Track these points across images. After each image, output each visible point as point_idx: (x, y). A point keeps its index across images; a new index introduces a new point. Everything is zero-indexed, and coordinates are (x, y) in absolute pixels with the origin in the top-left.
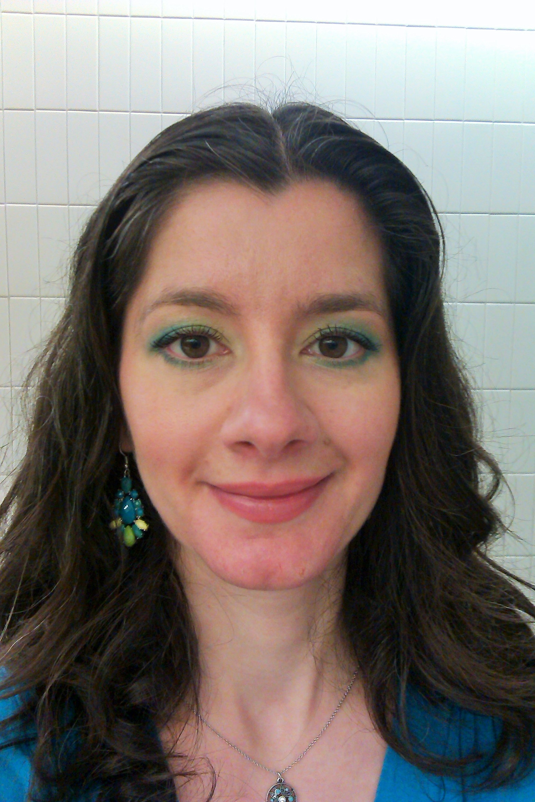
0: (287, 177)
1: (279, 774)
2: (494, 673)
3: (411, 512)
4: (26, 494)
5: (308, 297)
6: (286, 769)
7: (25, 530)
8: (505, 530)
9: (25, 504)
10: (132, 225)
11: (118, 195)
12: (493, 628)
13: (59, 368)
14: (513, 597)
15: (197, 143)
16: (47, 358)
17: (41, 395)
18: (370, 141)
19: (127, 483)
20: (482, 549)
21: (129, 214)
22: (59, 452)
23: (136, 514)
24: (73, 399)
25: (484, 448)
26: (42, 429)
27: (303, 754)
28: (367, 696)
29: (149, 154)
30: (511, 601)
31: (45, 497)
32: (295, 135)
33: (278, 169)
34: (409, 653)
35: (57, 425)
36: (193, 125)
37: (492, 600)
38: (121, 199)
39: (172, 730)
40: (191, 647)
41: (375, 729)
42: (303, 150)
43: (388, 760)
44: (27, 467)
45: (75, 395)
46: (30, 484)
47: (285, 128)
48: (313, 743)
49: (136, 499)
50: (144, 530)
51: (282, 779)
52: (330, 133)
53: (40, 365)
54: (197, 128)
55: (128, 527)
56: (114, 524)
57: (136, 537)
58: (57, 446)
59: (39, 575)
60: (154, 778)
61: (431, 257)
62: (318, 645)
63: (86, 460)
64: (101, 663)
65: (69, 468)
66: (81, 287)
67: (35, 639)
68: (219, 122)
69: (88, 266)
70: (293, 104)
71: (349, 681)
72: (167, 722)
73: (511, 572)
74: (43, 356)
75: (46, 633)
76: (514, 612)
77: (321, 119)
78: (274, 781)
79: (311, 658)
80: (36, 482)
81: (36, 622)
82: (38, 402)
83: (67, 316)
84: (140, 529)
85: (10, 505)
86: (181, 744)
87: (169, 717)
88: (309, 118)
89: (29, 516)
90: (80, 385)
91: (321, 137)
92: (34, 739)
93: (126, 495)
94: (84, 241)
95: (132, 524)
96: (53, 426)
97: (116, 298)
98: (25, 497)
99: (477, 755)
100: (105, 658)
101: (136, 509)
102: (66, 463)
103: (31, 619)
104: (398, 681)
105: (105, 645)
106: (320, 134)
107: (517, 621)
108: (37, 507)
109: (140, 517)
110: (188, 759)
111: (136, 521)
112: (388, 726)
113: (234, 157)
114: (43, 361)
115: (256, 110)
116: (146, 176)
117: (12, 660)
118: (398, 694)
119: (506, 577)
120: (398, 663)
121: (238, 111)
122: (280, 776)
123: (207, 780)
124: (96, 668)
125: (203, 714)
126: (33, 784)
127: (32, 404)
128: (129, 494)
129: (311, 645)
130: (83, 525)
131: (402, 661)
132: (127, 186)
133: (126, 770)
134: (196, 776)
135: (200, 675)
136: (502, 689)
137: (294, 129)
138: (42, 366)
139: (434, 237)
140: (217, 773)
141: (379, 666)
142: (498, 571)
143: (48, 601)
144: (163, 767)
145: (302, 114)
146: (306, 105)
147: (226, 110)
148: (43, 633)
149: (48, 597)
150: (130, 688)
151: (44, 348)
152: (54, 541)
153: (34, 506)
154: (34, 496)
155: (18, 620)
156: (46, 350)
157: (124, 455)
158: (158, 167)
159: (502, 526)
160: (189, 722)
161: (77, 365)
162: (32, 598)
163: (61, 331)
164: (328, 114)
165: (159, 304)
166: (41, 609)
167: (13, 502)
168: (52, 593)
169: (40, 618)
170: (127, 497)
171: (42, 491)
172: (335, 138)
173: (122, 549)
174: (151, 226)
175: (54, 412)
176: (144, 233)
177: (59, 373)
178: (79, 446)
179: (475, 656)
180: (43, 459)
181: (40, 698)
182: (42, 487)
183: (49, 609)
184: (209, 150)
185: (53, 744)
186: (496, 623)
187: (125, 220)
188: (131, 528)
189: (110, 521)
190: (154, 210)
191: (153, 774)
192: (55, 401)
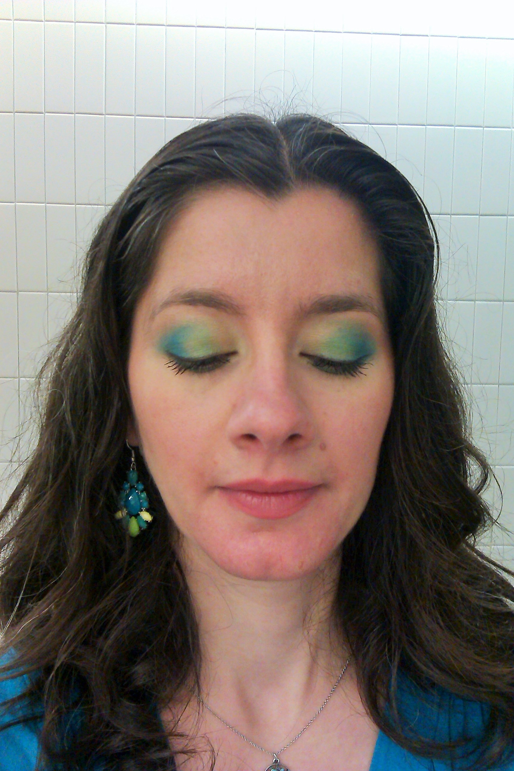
0: (291, 184)
1: (275, 755)
2: (482, 660)
3: (404, 503)
4: (37, 483)
5: (310, 298)
6: (281, 750)
7: (36, 517)
8: (494, 522)
9: (36, 492)
10: (142, 228)
11: (130, 200)
12: (482, 617)
13: (71, 363)
14: (500, 587)
15: (205, 151)
16: (59, 354)
17: (53, 388)
18: (369, 151)
19: (133, 476)
20: (471, 541)
21: (141, 217)
22: (70, 442)
23: (141, 506)
24: (84, 393)
25: (474, 443)
26: (53, 420)
27: (298, 736)
28: (359, 682)
29: (160, 161)
30: (499, 591)
31: (55, 486)
32: (299, 144)
33: (282, 176)
34: (399, 639)
35: (68, 417)
36: (202, 134)
37: (481, 589)
38: (133, 203)
39: (173, 710)
40: (192, 633)
41: (367, 714)
42: (306, 159)
43: (379, 743)
44: (39, 457)
45: (85, 388)
46: (41, 474)
47: (288, 139)
48: (307, 726)
49: (142, 492)
50: (148, 521)
51: (278, 759)
52: (331, 143)
53: (52, 360)
54: (205, 137)
55: (133, 518)
56: (119, 515)
57: (140, 528)
58: (67, 437)
59: (48, 560)
60: (156, 756)
61: (426, 261)
62: (313, 632)
63: (94, 451)
64: (106, 646)
65: (78, 457)
66: (93, 286)
67: (43, 622)
68: (227, 131)
69: (101, 266)
70: (295, 116)
71: (342, 667)
72: (169, 702)
73: (498, 563)
74: (56, 352)
75: (53, 616)
76: (501, 601)
77: (323, 129)
78: (270, 762)
79: (306, 645)
80: (47, 472)
81: (45, 605)
82: (51, 395)
83: (79, 315)
84: (144, 520)
85: (22, 493)
86: (182, 723)
87: (170, 699)
88: (311, 129)
89: (40, 504)
90: (90, 380)
91: (323, 147)
92: (42, 717)
93: (132, 487)
94: (96, 243)
95: (137, 516)
96: (64, 418)
97: (127, 298)
98: (36, 485)
99: (466, 738)
100: (109, 642)
101: (141, 501)
102: (76, 453)
103: (40, 603)
104: (389, 667)
105: (110, 630)
106: (323, 144)
107: (504, 610)
108: (48, 494)
109: (144, 509)
110: (189, 738)
111: (141, 512)
112: (379, 711)
113: (240, 164)
114: (56, 356)
115: (260, 121)
116: (157, 182)
117: (21, 642)
118: (389, 680)
119: (494, 568)
120: (390, 649)
121: (244, 121)
122: (276, 757)
123: (206, 757)
124: (101, 650)
125: (204, 695)
126: (40, 760)
127: (44, 397)
128: (135, 487)
129: (306, 633)
130: (91, 515)
131: (393, 647)
132: (139, 191)
133: (129, 748)
134: (196, 754)
135: (201, 658)
136: (490, 675)
137: (297, 139)
138: (55, 361)
139: (428, 242)
140: (216, 752)
141: (371, 653)
142: (485, 562)
143: (56, 586)
144: (165, 746)
145: (305, 125)
146: (308, 116)
147: (233, 121)
148: (50, 616)
149: (56, 583)
150: (133, 671)
151: (57, 344)
152: (62, 527)
153: (45, 494)
154: (44, 484)
155: (27, 604)
156: (59, 347)
157: (131, 449)
158: (169, 173)
159: (491, 518)
160: (191, 703)
161: (88, 360)
162: (40, 582)
163: (73, 328)
164: (329, 126)
165: (167, 304)
166: (49, 594)
167: (25, 490)
168: (60, 579)
169: (48, 601)
170: (133, 489)
171: (53, 479)
172: (336, 148)
173: (127, 538)
174: (160, 229)
175: (65, 405)
176: (154, 235)
177: (71, 367)
178: (88, 438)
179: (464, 644)
180: (54, 450)
181: (47, 678)
182: (53, 476)
183: (57, 593)
184: (218, 159)
185: (60, 722)
186: (484, 611)
187: (137, 222)
188: (136, 519)
189: (116, 511)
190: (164, 214)
191: (155, 751)
192: (67, 393)
